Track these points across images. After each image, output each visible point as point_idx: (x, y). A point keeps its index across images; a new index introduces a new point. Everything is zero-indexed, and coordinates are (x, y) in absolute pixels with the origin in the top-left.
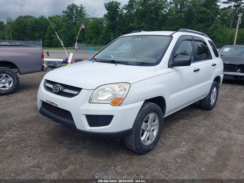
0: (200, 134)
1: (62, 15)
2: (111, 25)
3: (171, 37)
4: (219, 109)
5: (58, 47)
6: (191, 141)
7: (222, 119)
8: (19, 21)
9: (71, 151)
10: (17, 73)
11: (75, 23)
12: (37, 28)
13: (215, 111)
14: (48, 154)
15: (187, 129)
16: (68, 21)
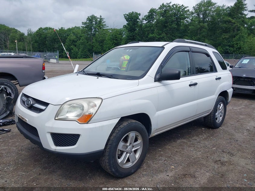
0: (195, 156)
1: (82, 27)
2: (131, 36)
3: (163, 48)
4: (227, 127)
5: (76, 58)
6: (183, 164)
7: (226, 139)
8: (39, 33)
9: (45, 171)
10: (16, 85)
11: (95, 34)
12: (57, 39)
13: (221, 129)
14: (19, 173)
15: (182, 150)
16: (87, 32)
